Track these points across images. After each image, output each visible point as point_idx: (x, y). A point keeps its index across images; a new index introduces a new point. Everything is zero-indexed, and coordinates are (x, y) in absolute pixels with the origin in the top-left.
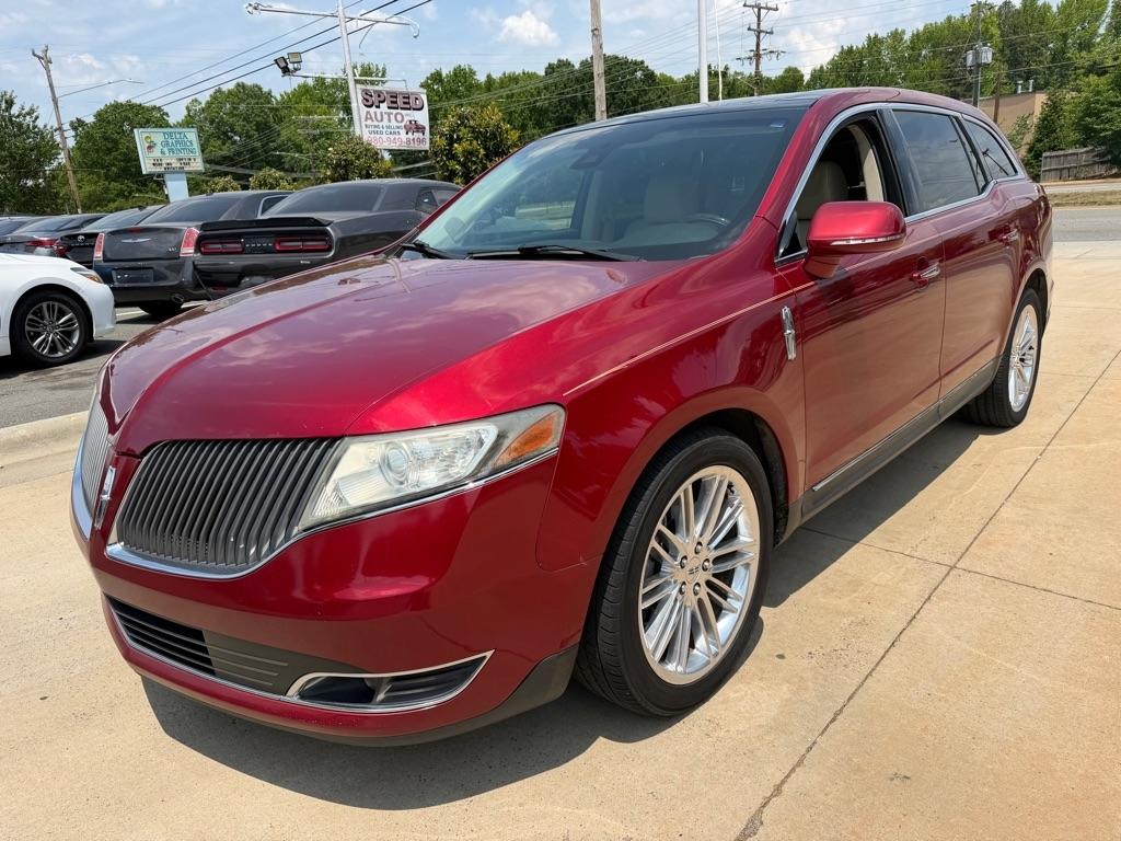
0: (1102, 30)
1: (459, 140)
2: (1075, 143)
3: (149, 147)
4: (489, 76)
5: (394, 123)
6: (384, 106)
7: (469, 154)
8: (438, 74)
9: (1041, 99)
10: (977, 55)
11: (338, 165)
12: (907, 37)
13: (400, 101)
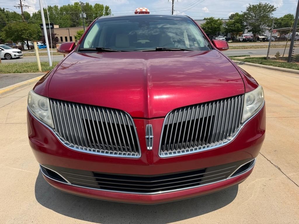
0: (104, 14)
10: (82, 15)
12: (59, 8)
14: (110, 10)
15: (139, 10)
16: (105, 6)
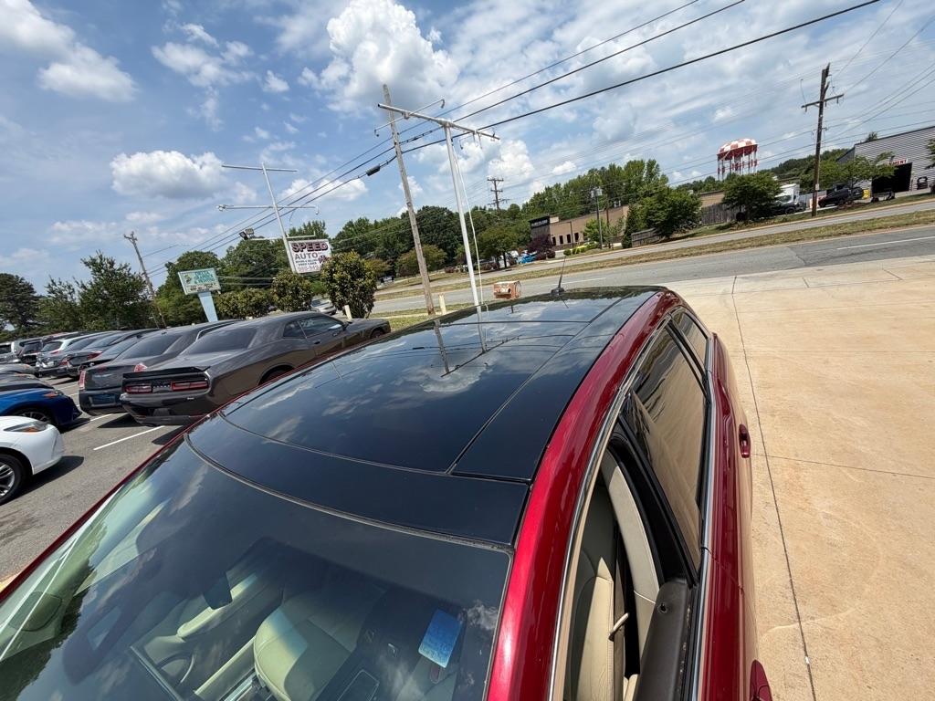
0: (644, 176)
1: (336, 272)
2: (645, 228)
3: (188, 281)
4: (376, 221)
5: (312, 258)
6: (305, 251)
7: (342, 279)
8: (351, 222)
9: (626, 209)
10: (595, 193)
11: (279, 286)
12: (562, 186)
13: (314, 247)
14: (658, 165)
15: (728, 149)
16: (646, 161)
